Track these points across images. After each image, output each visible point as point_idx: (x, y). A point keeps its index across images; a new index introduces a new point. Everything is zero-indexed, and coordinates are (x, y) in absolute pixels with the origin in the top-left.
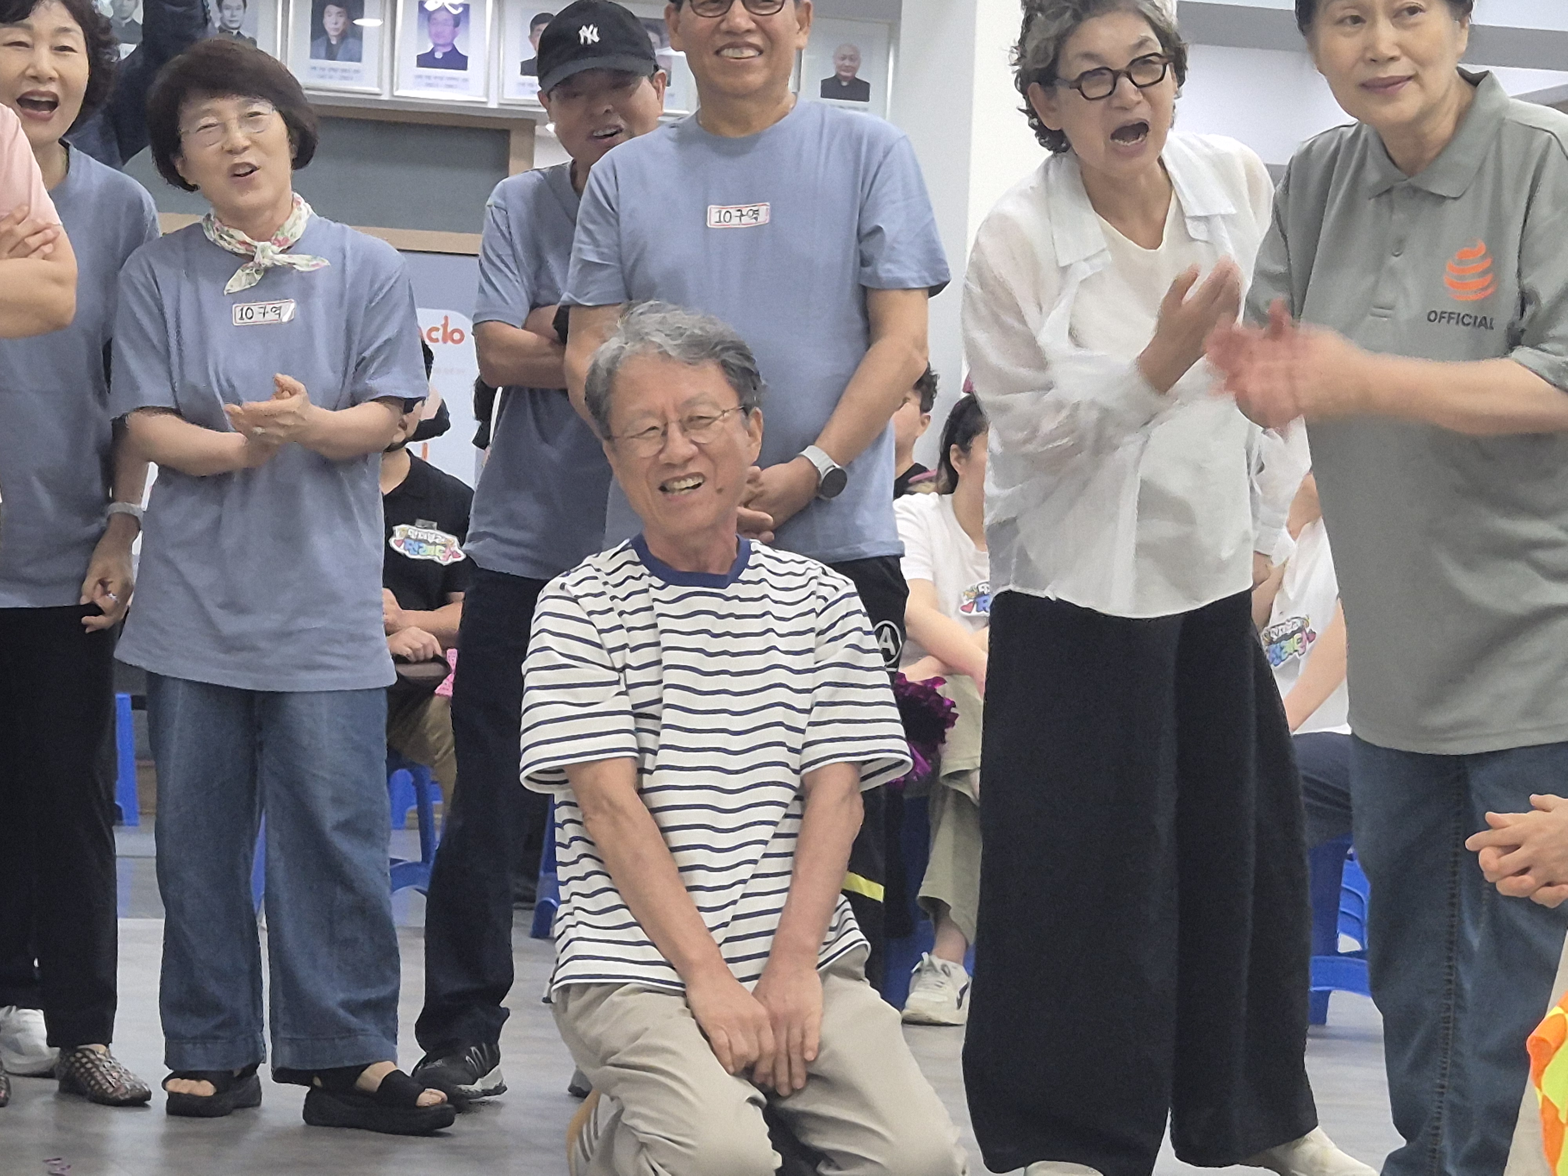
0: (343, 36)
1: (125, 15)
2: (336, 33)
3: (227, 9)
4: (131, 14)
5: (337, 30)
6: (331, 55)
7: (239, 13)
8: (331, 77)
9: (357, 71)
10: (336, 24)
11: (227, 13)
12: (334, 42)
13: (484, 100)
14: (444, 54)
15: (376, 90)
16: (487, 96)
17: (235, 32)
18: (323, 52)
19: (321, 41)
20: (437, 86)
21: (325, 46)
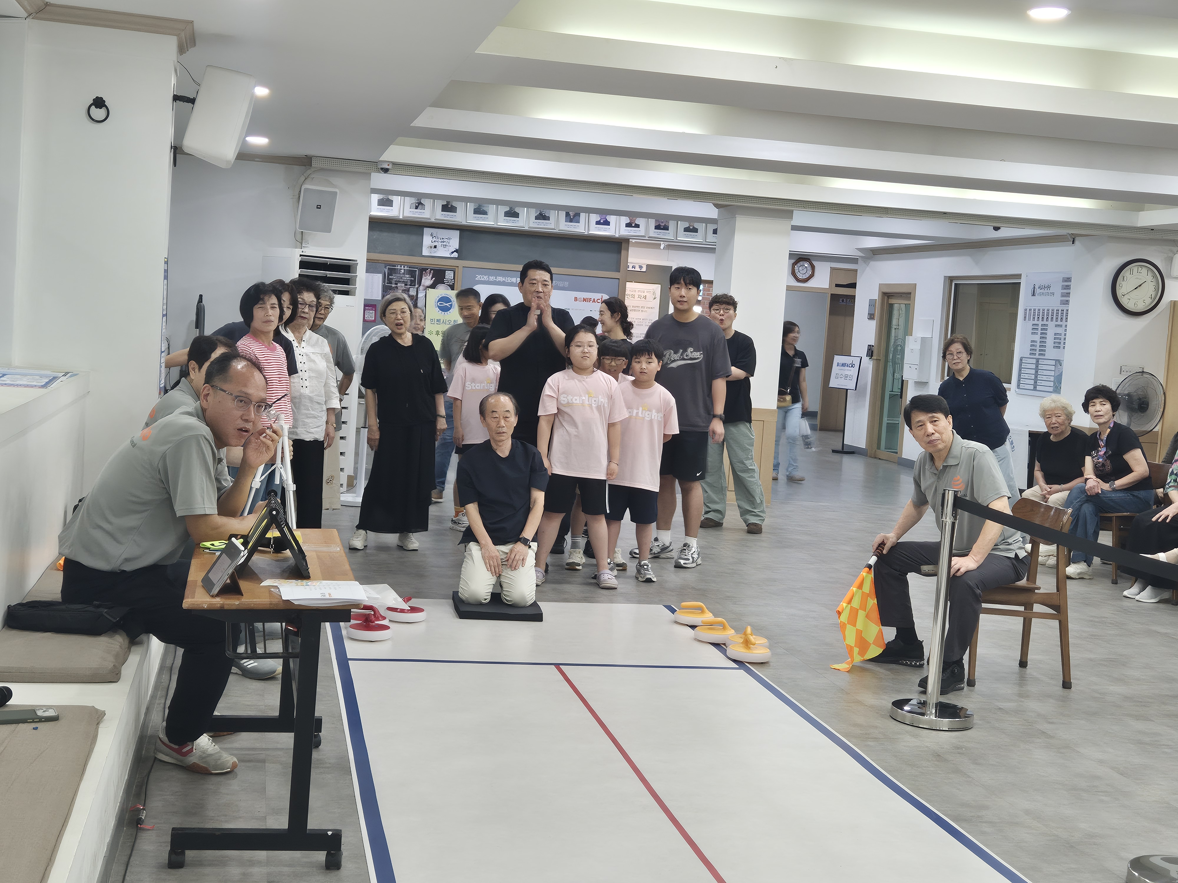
0: (574, 216)
5: (573, 214)
6: (571, 221)
8: (571, 227)
9: (578, 226)
12: (572, 217)
13: (615, 234)
14: (604, 221)
15: (584, 231)
16: (615, 233)
20: (601, 230)
21: (569, 218)
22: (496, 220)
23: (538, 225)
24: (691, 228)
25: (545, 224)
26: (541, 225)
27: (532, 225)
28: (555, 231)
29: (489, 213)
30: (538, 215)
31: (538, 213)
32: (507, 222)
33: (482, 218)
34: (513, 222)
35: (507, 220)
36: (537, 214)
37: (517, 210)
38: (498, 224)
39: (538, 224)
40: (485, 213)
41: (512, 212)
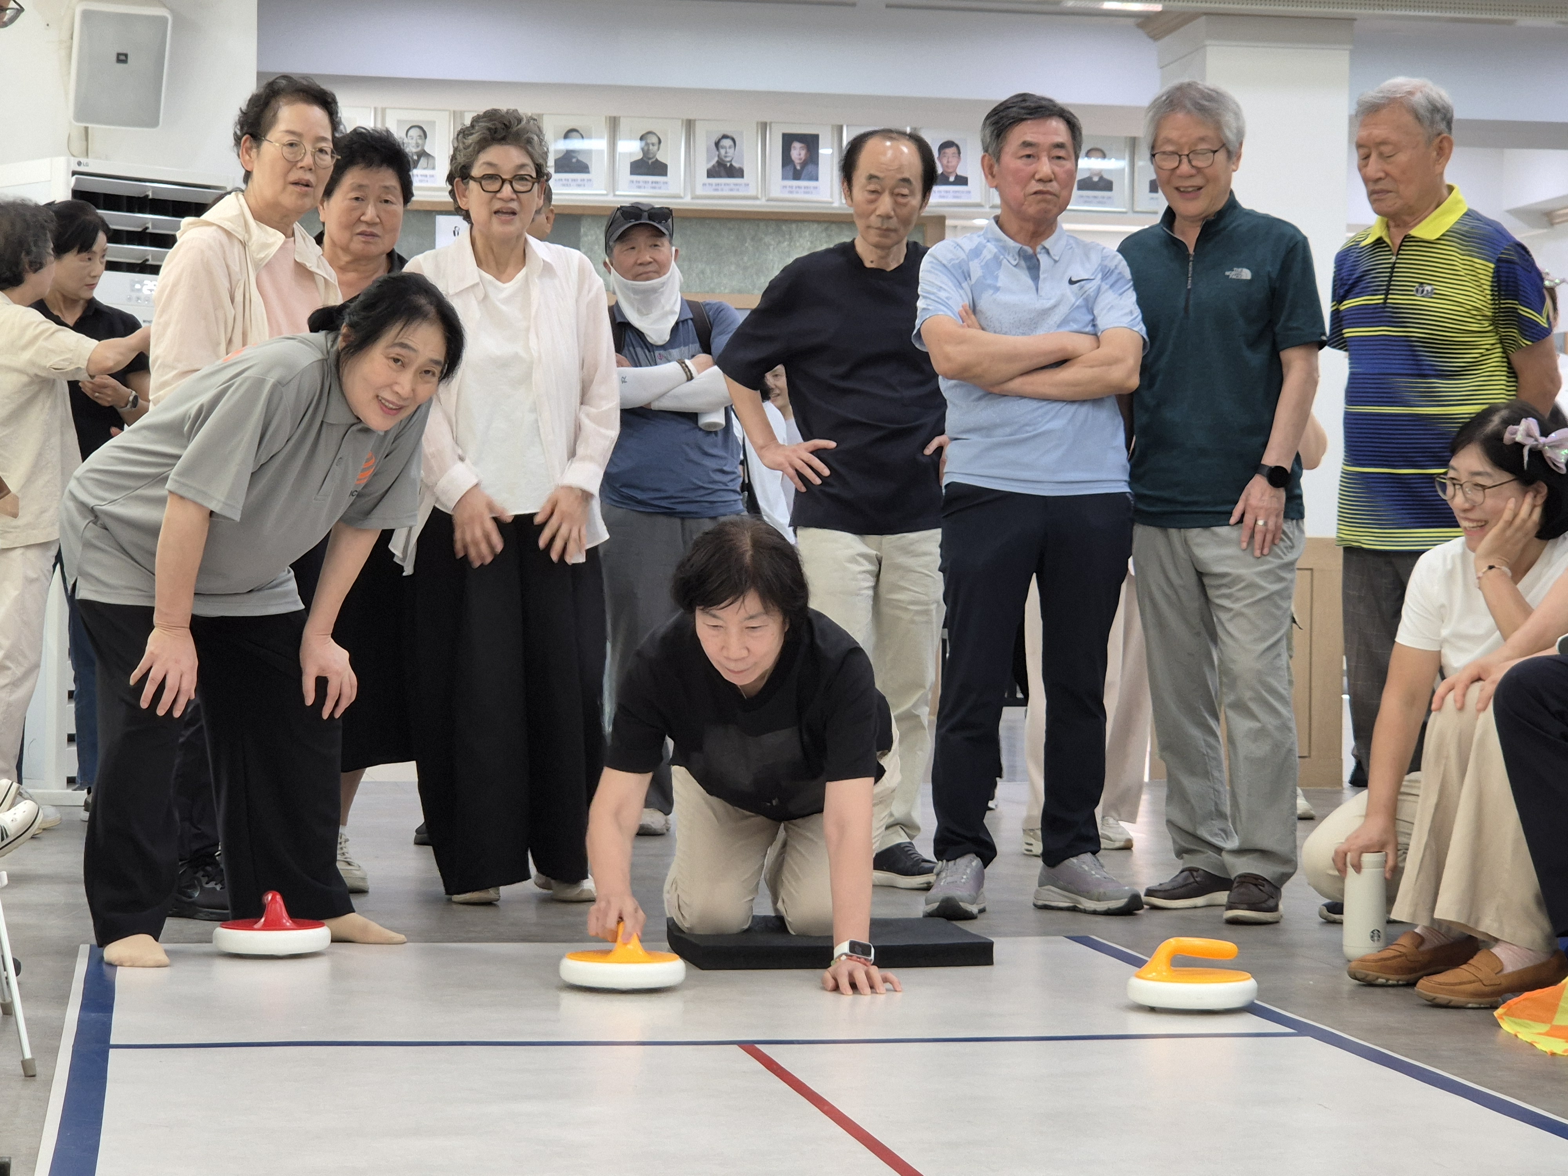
0: (804, 164)
1: (651, 156)
2: (801, 161)
3: (722, 148)
4: (655, 156)
5: (800, 159)
6: (797, 176)
7: (731, 152)
8: (797, 192)
9: (816, 188)
10: (800, 155)
11: (723, 151)
12: (798, 167)
15: (830, 200)
17: (728, 164)
18: (791, 173)
19: (789, 168)
21: (792, 170)
22: (613, 184)
23: (716, 190)
24: (1096, 179)
25: (732, 187)
26: (722, 190)
27: (699, 191)
28: (758, 202)
29: (593, 167)
30: (714, 166)
31: (714, 161)
32: (639, 187)
33: (574, 180)
34: (654, 188)
35: (639, 182)
36: (710, 165)
37: (661, 157)
38: (617, 193)
39: (717, 187)
40: (583, 168)
41: (650, 162)
